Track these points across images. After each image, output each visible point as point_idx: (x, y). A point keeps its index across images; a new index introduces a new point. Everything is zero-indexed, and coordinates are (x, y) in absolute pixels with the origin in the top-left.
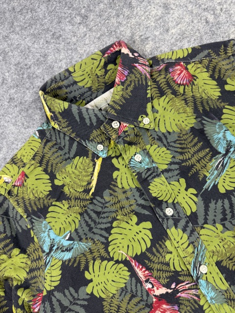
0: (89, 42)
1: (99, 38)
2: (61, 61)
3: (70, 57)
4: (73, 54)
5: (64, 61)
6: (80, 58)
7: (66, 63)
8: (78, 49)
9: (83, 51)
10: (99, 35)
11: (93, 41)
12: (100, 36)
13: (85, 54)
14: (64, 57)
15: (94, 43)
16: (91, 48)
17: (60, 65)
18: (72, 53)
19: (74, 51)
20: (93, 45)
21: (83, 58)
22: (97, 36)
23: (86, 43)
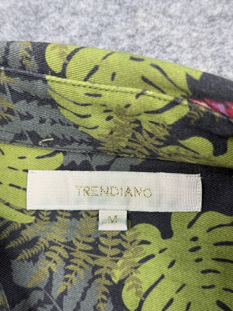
0: (178, 13)
1: (212, 19)
2: (74, 14)
3: (105, 20)
4: (117, 19)
5: (84, 20)
6: (130, 36)
7: (84, 27)
8: (141, 13)
9: (147, 26)
10: (216, 13)
11: (193, 17)
12: (220, 15)
13: (148, 36)
14: (90, 9)
15: (190, 22)
16: (175, 32)
17: (64, 23)
18: (117, 13)
19: (124, 11)
20: (183, 27)
21: (138, 43)
22: (209, 12)
23: (172, 11)
